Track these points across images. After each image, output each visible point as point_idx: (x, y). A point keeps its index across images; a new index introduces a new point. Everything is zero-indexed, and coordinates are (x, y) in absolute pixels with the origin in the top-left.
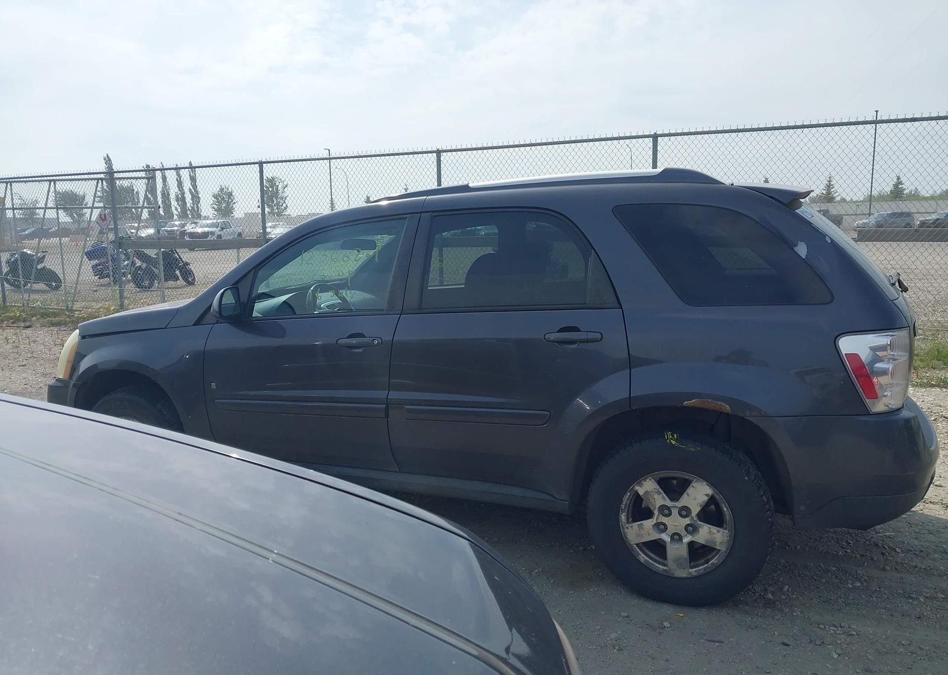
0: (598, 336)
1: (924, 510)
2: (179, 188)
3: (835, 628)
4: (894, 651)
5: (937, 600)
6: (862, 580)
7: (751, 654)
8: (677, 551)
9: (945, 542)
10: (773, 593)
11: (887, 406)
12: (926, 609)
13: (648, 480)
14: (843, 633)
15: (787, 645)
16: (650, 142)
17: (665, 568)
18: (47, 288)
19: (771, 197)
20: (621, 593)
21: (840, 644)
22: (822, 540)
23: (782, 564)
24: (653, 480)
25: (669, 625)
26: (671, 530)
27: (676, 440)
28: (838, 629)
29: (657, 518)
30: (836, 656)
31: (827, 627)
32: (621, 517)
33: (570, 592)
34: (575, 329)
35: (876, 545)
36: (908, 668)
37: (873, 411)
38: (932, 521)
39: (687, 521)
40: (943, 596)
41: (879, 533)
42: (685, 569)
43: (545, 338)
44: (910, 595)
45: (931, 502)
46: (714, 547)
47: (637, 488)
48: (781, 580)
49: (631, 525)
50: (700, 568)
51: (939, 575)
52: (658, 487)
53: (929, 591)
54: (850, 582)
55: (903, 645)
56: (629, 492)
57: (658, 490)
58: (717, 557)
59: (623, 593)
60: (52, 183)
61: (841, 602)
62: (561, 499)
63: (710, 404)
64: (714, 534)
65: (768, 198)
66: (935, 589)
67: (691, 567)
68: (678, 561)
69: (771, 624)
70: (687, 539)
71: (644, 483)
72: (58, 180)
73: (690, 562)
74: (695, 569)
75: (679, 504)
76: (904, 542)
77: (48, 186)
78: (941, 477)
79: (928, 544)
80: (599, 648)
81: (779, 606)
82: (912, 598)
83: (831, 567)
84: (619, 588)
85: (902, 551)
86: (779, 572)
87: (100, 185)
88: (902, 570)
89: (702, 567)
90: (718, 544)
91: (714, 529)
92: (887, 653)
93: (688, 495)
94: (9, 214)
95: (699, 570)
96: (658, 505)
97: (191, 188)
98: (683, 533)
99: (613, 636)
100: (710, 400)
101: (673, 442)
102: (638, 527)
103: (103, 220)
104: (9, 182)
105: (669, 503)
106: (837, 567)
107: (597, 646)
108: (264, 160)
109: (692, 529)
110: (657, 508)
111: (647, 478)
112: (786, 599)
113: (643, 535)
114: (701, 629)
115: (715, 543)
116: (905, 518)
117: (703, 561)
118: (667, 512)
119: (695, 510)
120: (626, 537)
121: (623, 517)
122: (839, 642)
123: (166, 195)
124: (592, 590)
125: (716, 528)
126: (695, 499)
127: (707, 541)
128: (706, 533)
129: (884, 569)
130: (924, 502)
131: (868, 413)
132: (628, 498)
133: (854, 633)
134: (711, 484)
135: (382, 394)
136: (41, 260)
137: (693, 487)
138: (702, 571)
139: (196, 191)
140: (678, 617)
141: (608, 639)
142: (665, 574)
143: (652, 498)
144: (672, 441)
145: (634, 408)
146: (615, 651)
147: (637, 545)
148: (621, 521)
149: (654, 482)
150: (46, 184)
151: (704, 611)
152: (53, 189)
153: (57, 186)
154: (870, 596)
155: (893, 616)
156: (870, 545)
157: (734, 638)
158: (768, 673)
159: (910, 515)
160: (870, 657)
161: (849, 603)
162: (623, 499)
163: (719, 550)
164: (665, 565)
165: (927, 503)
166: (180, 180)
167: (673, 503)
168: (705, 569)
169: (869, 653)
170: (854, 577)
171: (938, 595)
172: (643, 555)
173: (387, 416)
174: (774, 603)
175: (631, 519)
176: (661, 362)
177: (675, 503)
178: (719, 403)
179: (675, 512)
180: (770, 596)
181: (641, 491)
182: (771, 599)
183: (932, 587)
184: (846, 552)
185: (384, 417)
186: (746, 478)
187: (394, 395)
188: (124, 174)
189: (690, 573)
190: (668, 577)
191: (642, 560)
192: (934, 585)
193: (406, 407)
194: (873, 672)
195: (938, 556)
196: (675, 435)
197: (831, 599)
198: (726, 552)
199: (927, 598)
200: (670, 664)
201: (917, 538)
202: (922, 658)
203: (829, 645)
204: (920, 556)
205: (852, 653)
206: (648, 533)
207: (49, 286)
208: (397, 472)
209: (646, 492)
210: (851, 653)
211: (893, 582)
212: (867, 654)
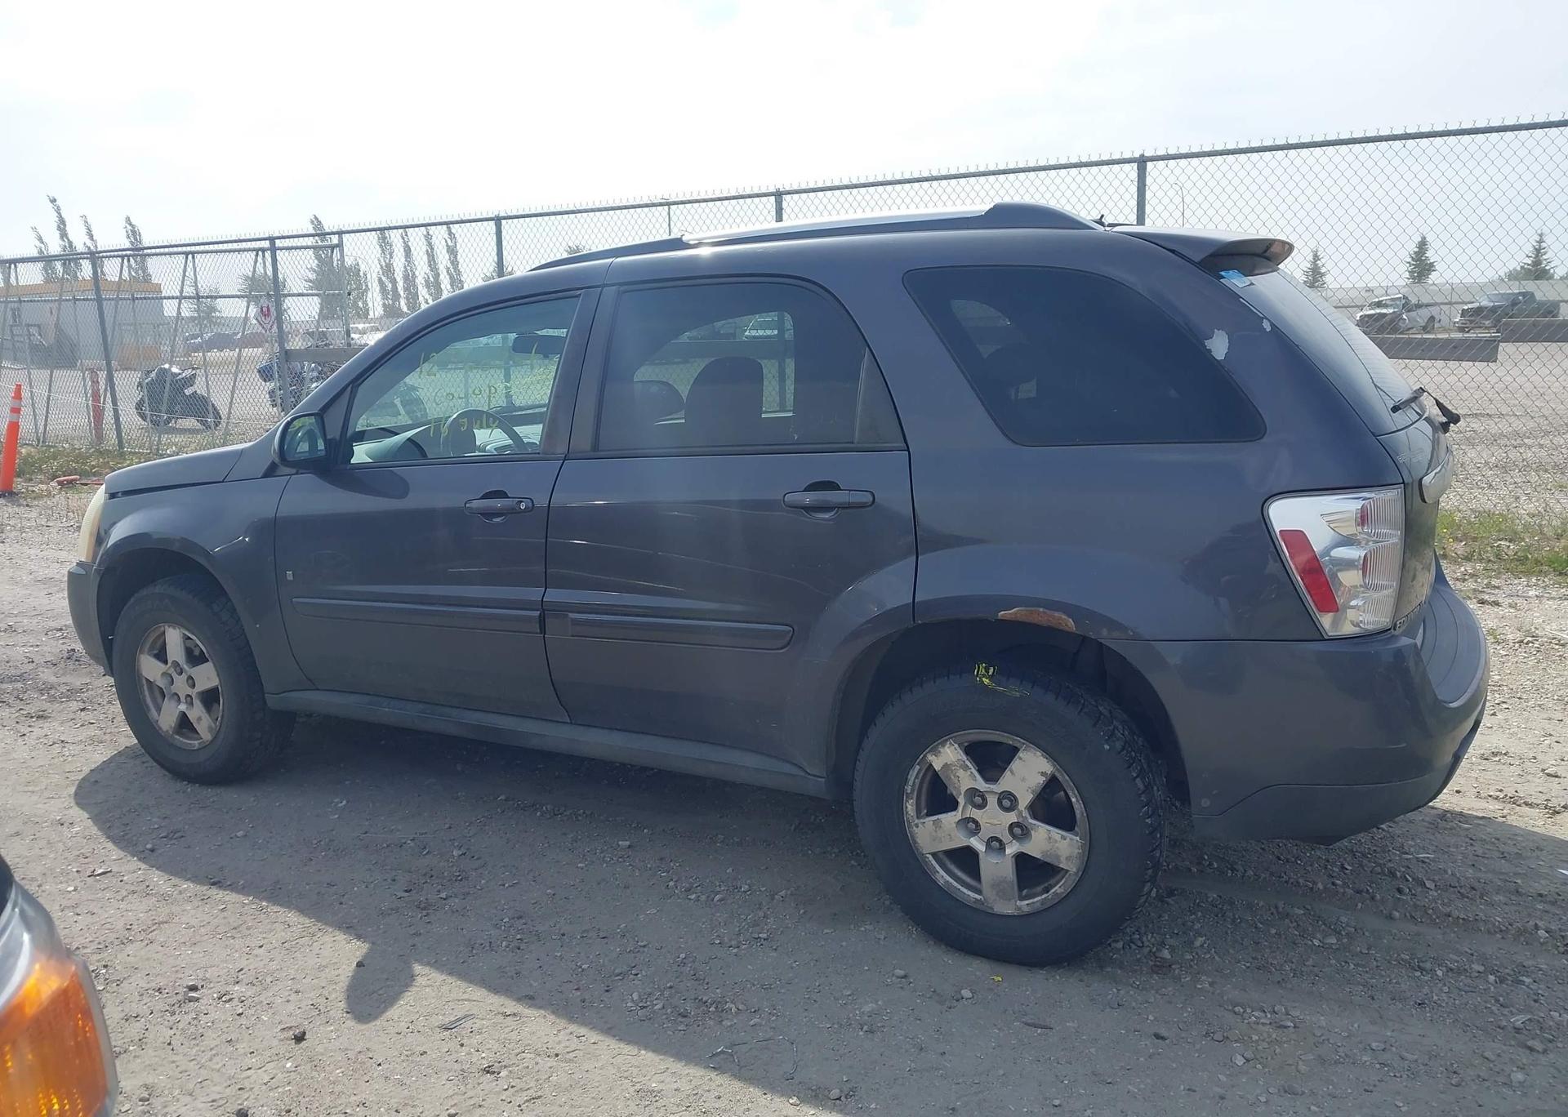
0: (868, 498)
1: (1508, 817)
2: (430, 266)
3: (1262, 1014)
4: (1351, 1061)
5: (1468, 974)
6: (1343, 933)
7: (1093, 1050)
8: (997, 868)
9: (1524, 874)
10: (1172, 949)
11: (1357, 625)
12: (1442, 990)
13: (948, 745)
14: (1270, 1024)
15: (1163, 1038)
16: (1132, 170)
17: (978, 897)
18: (202, 427)
19: (1173, 251)
20: (911, 936)
21: (1257, 1041)
22: (1299, 862)
23: (1210, 900)
24: (956, 746)
25: (971, 995)
26: (986, 833)
27: (991, 678)
28: (1266, 1016)
29: (964, 810)
30: (1240, 1061)
31: (1249, 1010)
32: (906, 807)
33: (825, 931)
34: (831, 486)
35: (1392, 874)
36: (1365, 1090)
37: (1330, 634)
38: (1516, 837)
39: (1012, 817)
40: (1481, 969)
41: (1407, 854)
42: (1010, 900)
43: (784, 501)
44: (1421, 964)
45: (1526, 804)
46: (1056, 864)
47: (931, 758)
48: (1196, 927)
49: (922, 821)
50: (1036, 899)
51: (1489, 932)
52: (965, 758)
53: (1458, 959)
54: (1318, 936)
55: (1372, 1049)
56: (918, 764)
57: (964, 762)
58: (1063, 881)
59: (914, 936)
60: (190, 256)
61: (1289, 969)
62: (814, 773)
63: (1041, 616)
64: (1056, 841)
65: (1167, 251)
66: (1472, 955)
67: (1022, 898)
68: (998, 885)
69: (1147, 1002)
70: (1012, 849)
71: (941, 750)
72: (198, 252)
73: (1021, 889)
74: (1027, 902)
75: (999, 787)
76: (1446, 871)
77: (184, 261)
78: (1563, 760)
79: (1490, 876)
80: (836, 1026)
81: (1176, 972)
82: (1421, 969)
83: (1296, 909)
84: (910, 927)
85: (1436, 886)
86: (1200, 914)
87: (260, 259)
88: (1423, 920)
89: (1039, 898)
90: (1063, 859)
91: (1056, 833)
92: (1336, 1062)
93: (1012, 772)
94: (170, 309)
95: (1033, 903)
96: (963, 789)
97: (449, 265)
98: (1006, 837)
99: (868, 1008)
100: (1041, 610)
101: (986, 681)
102: (934, 824)
103: (265, 315)
104: (126, 255)
105: (981, 784)
106: (1308, 909)
107: (833, 1024)
108: (503, 214)
109: (1020, 831)
110: (963, 793)
111: (947, 740)
112: (1192, 960)
113: (941, 838)
114: (1023, 1004)
115: (1058, 857)
116: (1467, 829)
117: (1039, 889)
118: (978, 800)
119: (1025, 799)
120: (915, 842)
121: (909, 807)
122: (1255, 1038)
123: (410, 279)
124: (863, 929)
125: (1060, 832)
126: (1023, 780)
127: (1044, 853)
128: (1046, 841)
129: (1390, 917)
130: (1514, 803)
131: (1320, 637)
132: (917, 774)
133: (1290, 1024)
134: (1049, 754)
135: (534, 594)
136: (190, 381)
137: (1021, 759)
138: (1038, 904)
139: (459, 273)
140: (992, 981)
141: (857, 1012)
142: (978, 906)
143: (954, 776)
144: (984, 679)
145: (920, 622)
146: (861, 1033)
147: (934, 855)
148: (907, 813)
149: (958, 749)
150: (181, 258)
151: (1041, 974)
152: (191, 265)
153: (197, 261)
154: (1346, 962)
155: (1373, 999)
156: (1382, 873)
157: (1073, 1022)
158: (1110, 1083)
159: (1480, 824)
160: (1302, 1068)
161: (1302, 972)
162: (909, 777)
163: (1067, 871)
164: (979, 892)
165: (1519, 805)
166: (432, 252)
167: (987, 786)
168: (1043, 902)
169: (1303, 1061)
170: (1330, 927)
171: (1473, 966)
172: (942, 872)
173: (543, 631)
174: (1170, 966)
175: (925, 811)
176: (980, 541)
177: (991, 786)
178: (1057, 614)
179: (992, 801)
180: (1166, 954)
181: (937, 765)
182: (1166, 959)
183: (1467, 952)
184: (1333, 884)
185: (539, 631)
186: (1107, 747)
187: (554, 595)
188: (296, 239)
189: (1019, 908)
190: (981, 912)
191: (941, 882)
192: (1471, 949)
193: (572, 615)
194: (1297, 1094)
195: (1501, 898)
196: (991, 670)
197: (1272, 964)
198: (1076, 874)
199: (1451, 970)
200: (945, 1061)
201: (1473, 865)
202: (1397, 1074)
203: (1236, 1041)
204: (1468, 897)
205: (1272, 1058)
206: (950, 835)
207: (204, 423)
208: (568, 723)
209: (946, 766)
210: (1269, 1059)
211: (1399, 940)
212: (1300, 1063)
